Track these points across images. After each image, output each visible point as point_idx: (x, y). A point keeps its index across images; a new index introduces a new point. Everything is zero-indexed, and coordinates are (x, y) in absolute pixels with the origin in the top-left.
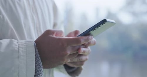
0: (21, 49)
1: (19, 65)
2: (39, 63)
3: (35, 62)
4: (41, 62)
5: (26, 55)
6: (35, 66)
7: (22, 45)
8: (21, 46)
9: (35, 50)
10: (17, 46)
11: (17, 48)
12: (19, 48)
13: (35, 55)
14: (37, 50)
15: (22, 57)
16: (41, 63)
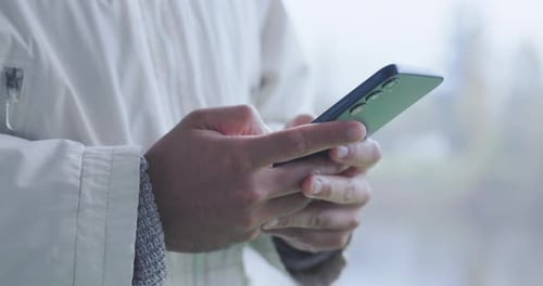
0: (91, 182)
1: (77, 238)
2: (153, 237)
3: (137, 232)
4: (159, 230)
5: (108, 203)
6: (136, 248)
7: (97, 166)
8: (92, 171)
9: (141, 188)
10: (77, 168)
11: (76, 177)
12: (84, 179)
13: (139, 208)
14: (148, 187)
15: (89, 211)
16: (162, 237)
